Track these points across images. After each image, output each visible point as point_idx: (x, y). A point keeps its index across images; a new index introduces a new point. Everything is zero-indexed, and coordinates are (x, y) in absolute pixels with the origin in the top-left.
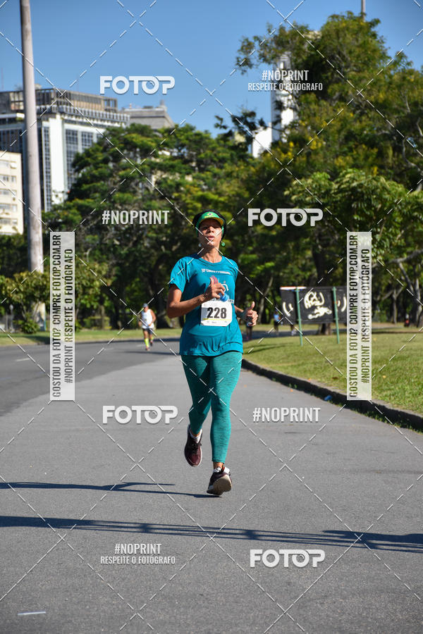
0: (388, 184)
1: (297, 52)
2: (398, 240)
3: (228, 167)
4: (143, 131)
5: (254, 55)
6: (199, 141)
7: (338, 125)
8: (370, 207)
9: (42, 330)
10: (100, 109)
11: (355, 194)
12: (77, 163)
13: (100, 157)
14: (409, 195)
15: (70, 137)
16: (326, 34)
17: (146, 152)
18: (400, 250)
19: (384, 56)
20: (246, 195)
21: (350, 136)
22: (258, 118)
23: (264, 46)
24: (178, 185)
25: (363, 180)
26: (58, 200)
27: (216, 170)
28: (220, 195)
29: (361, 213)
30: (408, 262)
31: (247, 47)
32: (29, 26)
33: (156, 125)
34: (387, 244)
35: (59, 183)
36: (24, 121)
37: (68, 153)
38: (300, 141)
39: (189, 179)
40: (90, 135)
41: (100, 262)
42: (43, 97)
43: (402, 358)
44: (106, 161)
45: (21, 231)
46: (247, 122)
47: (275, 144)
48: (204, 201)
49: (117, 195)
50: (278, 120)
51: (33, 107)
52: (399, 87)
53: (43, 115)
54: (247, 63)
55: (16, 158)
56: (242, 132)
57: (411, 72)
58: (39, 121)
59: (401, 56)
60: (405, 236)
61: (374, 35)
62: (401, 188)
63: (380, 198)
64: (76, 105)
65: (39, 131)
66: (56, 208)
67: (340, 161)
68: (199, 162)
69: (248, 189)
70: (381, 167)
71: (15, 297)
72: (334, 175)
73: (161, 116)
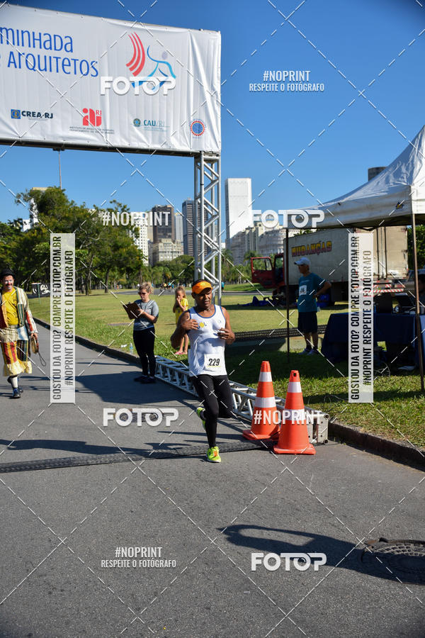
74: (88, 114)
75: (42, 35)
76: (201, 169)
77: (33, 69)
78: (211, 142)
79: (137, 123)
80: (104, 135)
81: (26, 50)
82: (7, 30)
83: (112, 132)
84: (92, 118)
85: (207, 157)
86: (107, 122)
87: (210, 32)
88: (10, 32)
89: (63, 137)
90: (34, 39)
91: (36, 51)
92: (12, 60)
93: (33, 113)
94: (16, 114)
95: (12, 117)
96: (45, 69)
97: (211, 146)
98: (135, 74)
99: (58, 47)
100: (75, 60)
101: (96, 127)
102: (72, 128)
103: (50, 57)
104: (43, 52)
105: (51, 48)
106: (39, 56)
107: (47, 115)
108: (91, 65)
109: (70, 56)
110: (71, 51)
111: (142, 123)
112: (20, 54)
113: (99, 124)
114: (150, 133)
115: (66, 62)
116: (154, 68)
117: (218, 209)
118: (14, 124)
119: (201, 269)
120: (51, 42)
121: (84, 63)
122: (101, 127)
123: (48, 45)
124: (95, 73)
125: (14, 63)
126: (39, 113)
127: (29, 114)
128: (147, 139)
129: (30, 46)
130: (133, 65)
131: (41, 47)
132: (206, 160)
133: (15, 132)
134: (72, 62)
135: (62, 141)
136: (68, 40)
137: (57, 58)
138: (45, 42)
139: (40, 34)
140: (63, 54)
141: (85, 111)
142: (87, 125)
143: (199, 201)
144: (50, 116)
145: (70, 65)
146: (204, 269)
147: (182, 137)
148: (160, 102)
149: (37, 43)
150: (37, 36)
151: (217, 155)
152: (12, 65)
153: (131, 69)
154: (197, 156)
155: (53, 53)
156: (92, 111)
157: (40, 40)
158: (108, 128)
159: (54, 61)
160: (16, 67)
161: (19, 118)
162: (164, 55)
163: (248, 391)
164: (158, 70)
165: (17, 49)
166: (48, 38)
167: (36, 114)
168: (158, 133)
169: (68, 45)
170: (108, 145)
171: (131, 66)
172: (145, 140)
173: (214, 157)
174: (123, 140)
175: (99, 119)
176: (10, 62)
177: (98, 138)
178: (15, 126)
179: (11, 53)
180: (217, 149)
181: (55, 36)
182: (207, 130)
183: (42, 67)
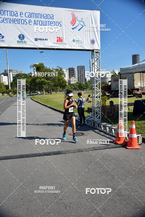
1: (36, 66)
4: (20, 74)
5: (32, 67)
6: (26, 75)
10: (16, 71)
12: (14, 77)
15: (13, 74)
16: (39, 65)
17: (21, 76)
19: (45, 67)
23: (32, 66)
26: (12, 81)
31: (31, 66)
32: (8, 64)
35: (12, 79)
36: (8, 73)
37: (13, 76)
42: (10, 70)
45: (8, 84)
46: (31, 73)
51: (9, 71)
53: (10, 72)
54: (31, 67)
55: (7, 77)
56: (31, 74)
59: (46, 67)
64: (13, 71)
73: (22, 72)
74: (58, 39)
75: (44, 14)
76: (94, 55)
77: (41, 25)
78: (97, 46)
79: (74, 41)
80: (63, 45)
81: (39, 19)
82: (33, 14)
83: (66, 44)
84: (60, 40)
85: (96, 51)
86: (64, 41)
87: (97, 11)
88: (34, 14)
89: (51, 46)
90: (42, 16)
91: (42, 20)
92: (35, 23)
93: (41, 39)
94: (36, 40)
95: (35, 41)
96: (45, 25)
97: (97, 47)
98: (73, 25)
99: (49, 18)
100: (54, 22)
101: (61, 43)
102: (53, 43)
103: (47, 21)
104: (44, 20)
105: (47, 18)
106: (43, 21)
107: (46, 39)
108: (59, 23)
109: (53, 20)
110: (53, 19)
111: (75, 41)
112: (37, 21)
113: (62, 41)
114: (78, 44)
115: (51, 23)
116: (79, 23)
117: (100, 68)
118: (36, 42)
119: (94, 87)
120: (47, 16)
121: (57, 23)
122: (63, 43)
123: (46, 17)
124: (60, 26)
125: (36, 23)
126: (43, 39)
127: (40, 39)
128: (77, 46)
129: (40, 18)
130: (72, 22)
131: (44, 18)
132: (95, 52)
133: (36, 45)
134: (53, 22)
135: (50, 47)
136: (52, 16)
137: (49, 21)
138: (45, 16)
139: (43, 14)
140: (50, 20)
141: (57, 38)
142: (58, 42)
143: (93, 65)
144: (47, 40)
145: (53, 23)
146: (95, 87)
147: (88, 45)
148: (81, 34)
149: (43, 17)
150: (42, 15)
151: (99, 50)
152: (35, 24)
153: (72, 24)
154: (93, 51)
155: (47, 20)
156: (60, 38)
157: (43, 16)
158: (65, 43)
159: (48, 22)
160: (36, 25)
161: (37, 41)
162: (82, 19)
163: (111, 126)
164: (80, 24)
165: (36, 19)
166: (46, 15)
167: (42, 39)
168: (80, 44)
169: (52, 17)
170: (65, 48)
171: (72, 23)
172: (76, 46)
173: (98, 51)
174: (70, 46)
175: (62, 40)
176: (34, 23)
177: (62, 46)
178: (36, 43)
179: (35, 21)
180: (99, 49)
181: (48, 14)
182: (96, 42)
183: (44, 24)
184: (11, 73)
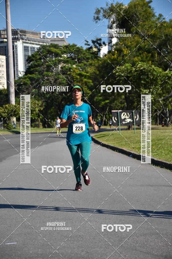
0: (155, 68)
1: (118, 14)
2: (160, 91)
3: (90, 61)
4: (56, 46)
5: (101, 15)
6: (79, 50)
7: (135, 44)
8: (148, 77)
9: (15, 128)
10: (38, 37)
11: (142, 72)
12: (28, 60)
13: (38, 57)
14: (164, 73)
15: (26, 49)
16: (130, 6)
17: (57, 55)
18: (160, 95)
19: (154, 16)
20: (98, 73)
21: (140, 49)
22: (102, 41)
23: (105, 11)
24: (70, 69)
25: (145, 66)
26: (21, 75)
27: (86, 63)
28: (87, 73)
29: (145, 80)
30: (164, 100)
31: (98, 12)
33: (61, 44)
34: (155, 93)
35: (21, 68)
36: (7, 42)
37: (25, 56)
38: (120, 51)
39: (74, 66)
40: (34, 48)
41: (38, 100)
42: (14, 32)
43: (161, 140)
44: (40, 59)
45: (6, 88)
46: (98, 43)
47: (109, 52)
48: (80, 75)
49: (45, 73)
50: (111, 42)
51: (10, 37)
52: (160, 28)
53: (15, 40)
54: (98, 18)
55: (4, 58)
56: (96, 47)
57: (165, 22)
58: (13, 42)
59: (160, 15)
60: (162, 90)
61: (150, 7)
62: (160, 70)
63: (152, 74)
64: (28, 35)
65: (13, 46)
66: (20, 78)
67: (136, 59)
68: (79, 59)
69: (98, 70)
70: (153, 61)
71: (3, 115)
72: (134, 64)
73: (63, 40)
184: (20, 45)
